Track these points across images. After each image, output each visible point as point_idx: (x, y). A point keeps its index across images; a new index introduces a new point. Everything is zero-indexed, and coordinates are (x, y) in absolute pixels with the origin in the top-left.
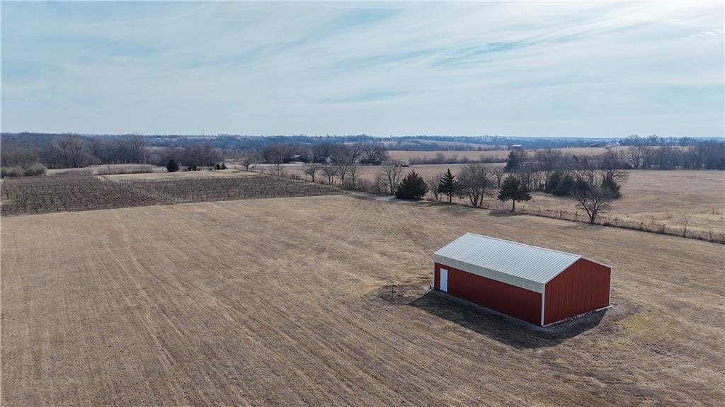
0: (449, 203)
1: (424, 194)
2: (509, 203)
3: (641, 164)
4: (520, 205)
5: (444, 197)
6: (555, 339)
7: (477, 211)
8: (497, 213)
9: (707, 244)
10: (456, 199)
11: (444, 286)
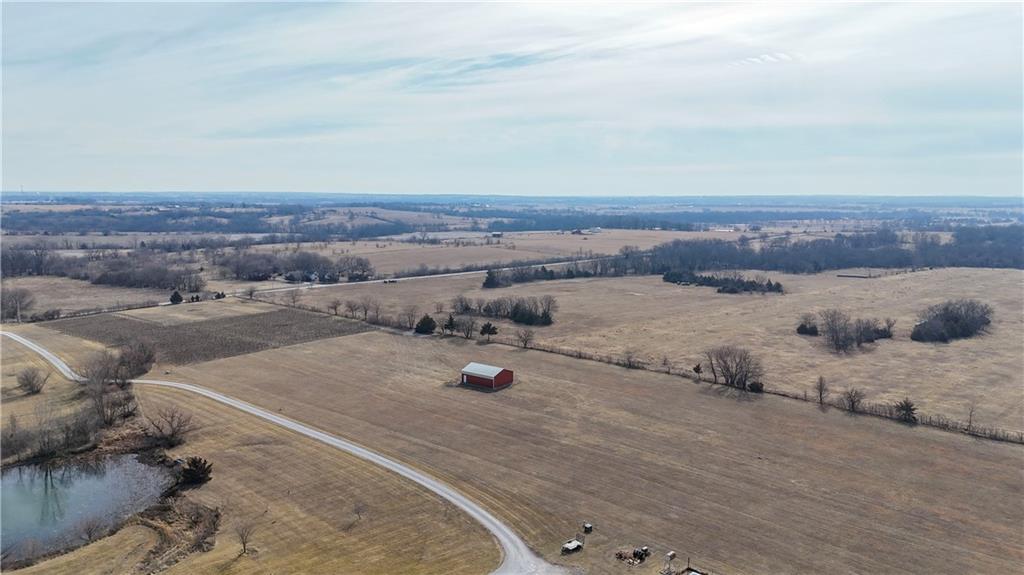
0: (451, 336)
1: (434, 329)
2: (486, 336)
3: (599, 270)
4: (492, 337)
5: (448, 332)
6: (496, 391)
7: (469, 341)
8: (480, 343)
9: (563, 356)
10: (455, 333)
11: (465, 381)
